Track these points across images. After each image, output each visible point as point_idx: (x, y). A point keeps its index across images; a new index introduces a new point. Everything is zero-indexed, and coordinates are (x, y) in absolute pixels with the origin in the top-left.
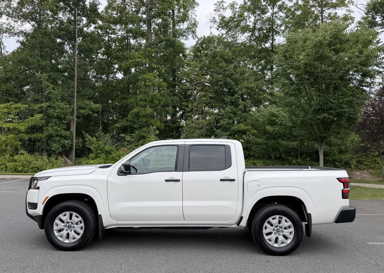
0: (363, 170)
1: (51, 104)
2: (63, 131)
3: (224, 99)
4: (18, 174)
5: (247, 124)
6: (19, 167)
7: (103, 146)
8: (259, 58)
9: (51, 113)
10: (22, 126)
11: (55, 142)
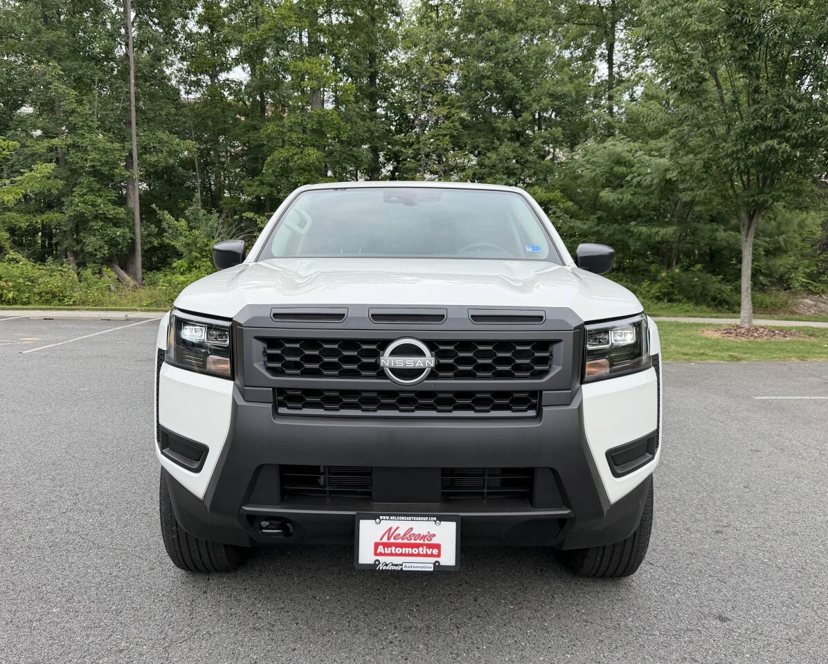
0: (818, 294)
1: (77, 139)
2: (110, 206)
3: (496, 125)
4: (7, 307)
5: (552, 187)
6: (9, 292)
7: (205, 241)
8: (581, 24)
9: (78, 163)
10: (9, 192)
11: (92, 232)
